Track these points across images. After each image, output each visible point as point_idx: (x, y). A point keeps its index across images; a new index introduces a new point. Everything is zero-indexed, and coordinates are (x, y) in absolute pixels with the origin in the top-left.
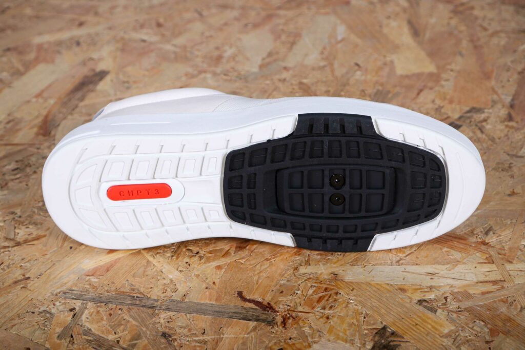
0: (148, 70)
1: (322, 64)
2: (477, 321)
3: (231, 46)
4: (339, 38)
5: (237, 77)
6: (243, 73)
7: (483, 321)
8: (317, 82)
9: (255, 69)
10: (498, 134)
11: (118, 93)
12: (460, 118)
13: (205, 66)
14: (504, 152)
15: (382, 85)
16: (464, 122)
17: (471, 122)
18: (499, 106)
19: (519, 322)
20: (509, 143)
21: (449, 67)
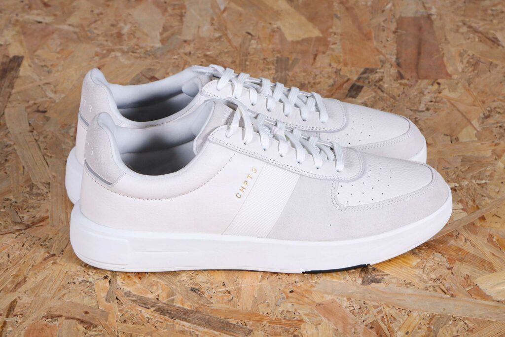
0: (58, 53)
1: (217, 35)
2: (436, 253)
3: (125, 23)
4: (222, 8)
5: (145, 53)
6: (148, 49)
7: (440, 253)
8: (220, 54)
9: (159, 45)
10: (396, 92)
11: (43, 78)
12: (359, 79)
13: (110, 44)
14: (407, 108)
15: (279, 52)
16: (364, 82)
17: (369, 82)
18: (388, 65)
19: (467, 250)
20: (408, 99)
21: (331, 30)
